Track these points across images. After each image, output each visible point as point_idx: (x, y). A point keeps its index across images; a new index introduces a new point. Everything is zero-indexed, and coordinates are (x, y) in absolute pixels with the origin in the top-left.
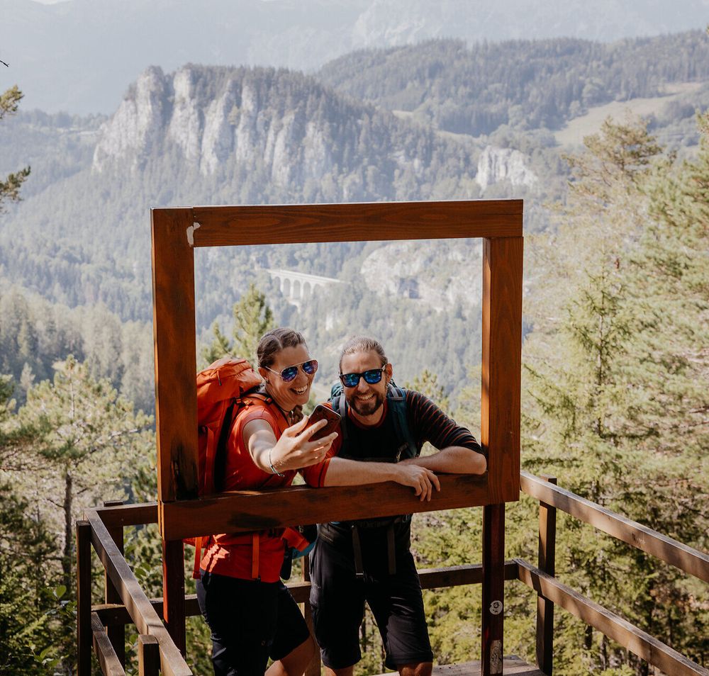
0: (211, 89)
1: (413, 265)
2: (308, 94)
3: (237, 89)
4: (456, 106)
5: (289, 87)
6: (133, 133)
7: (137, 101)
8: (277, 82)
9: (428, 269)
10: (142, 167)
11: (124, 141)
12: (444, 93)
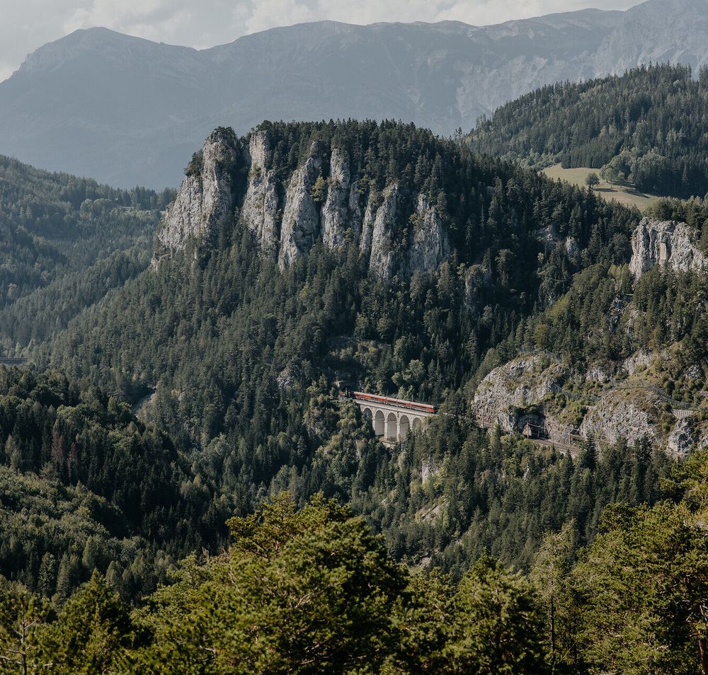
0: (293, 155)
1: (538, 390)
2: (417, 155)
3: (323, 153)
4: (660, 158)
5: (391, 147)
6: (197, 218)
7: (203, 176)
8: (376, 141)
9: (558, 395)
10: (203, 264)
11: (186, 230)
12: (648, 140)
